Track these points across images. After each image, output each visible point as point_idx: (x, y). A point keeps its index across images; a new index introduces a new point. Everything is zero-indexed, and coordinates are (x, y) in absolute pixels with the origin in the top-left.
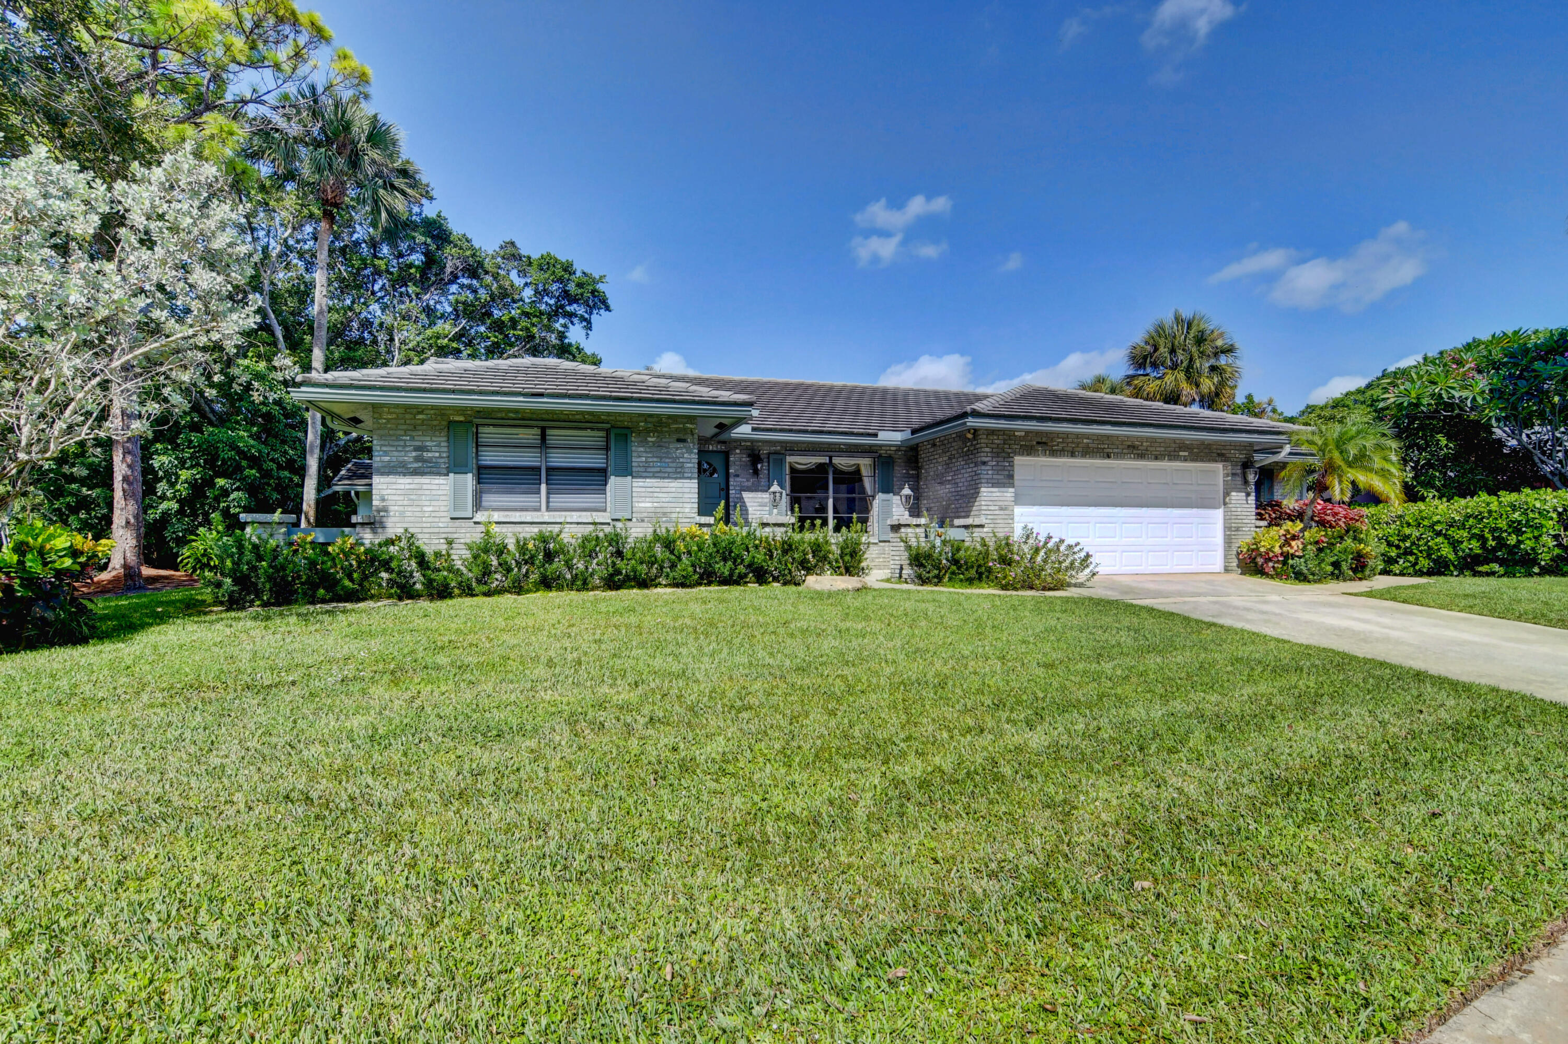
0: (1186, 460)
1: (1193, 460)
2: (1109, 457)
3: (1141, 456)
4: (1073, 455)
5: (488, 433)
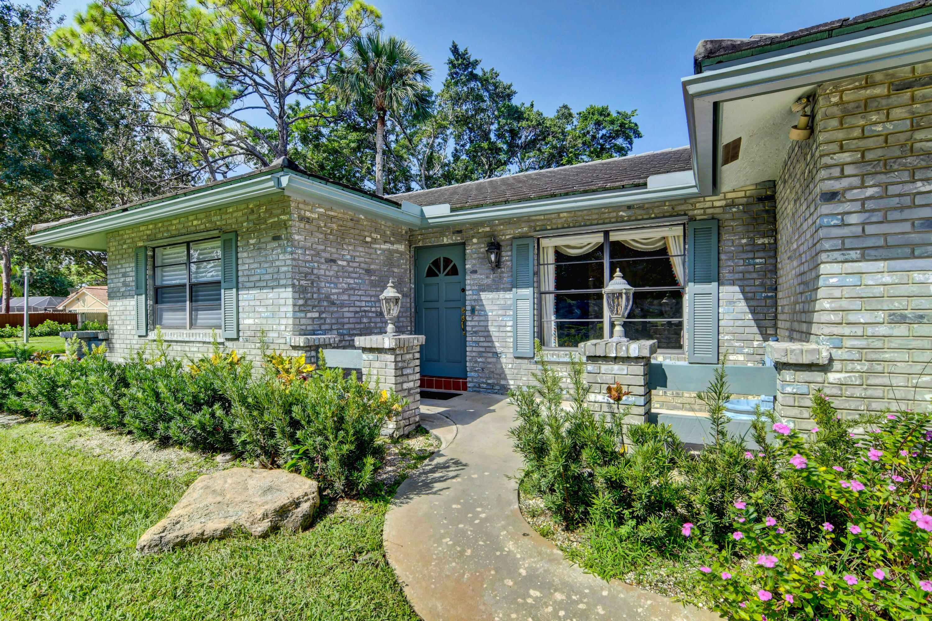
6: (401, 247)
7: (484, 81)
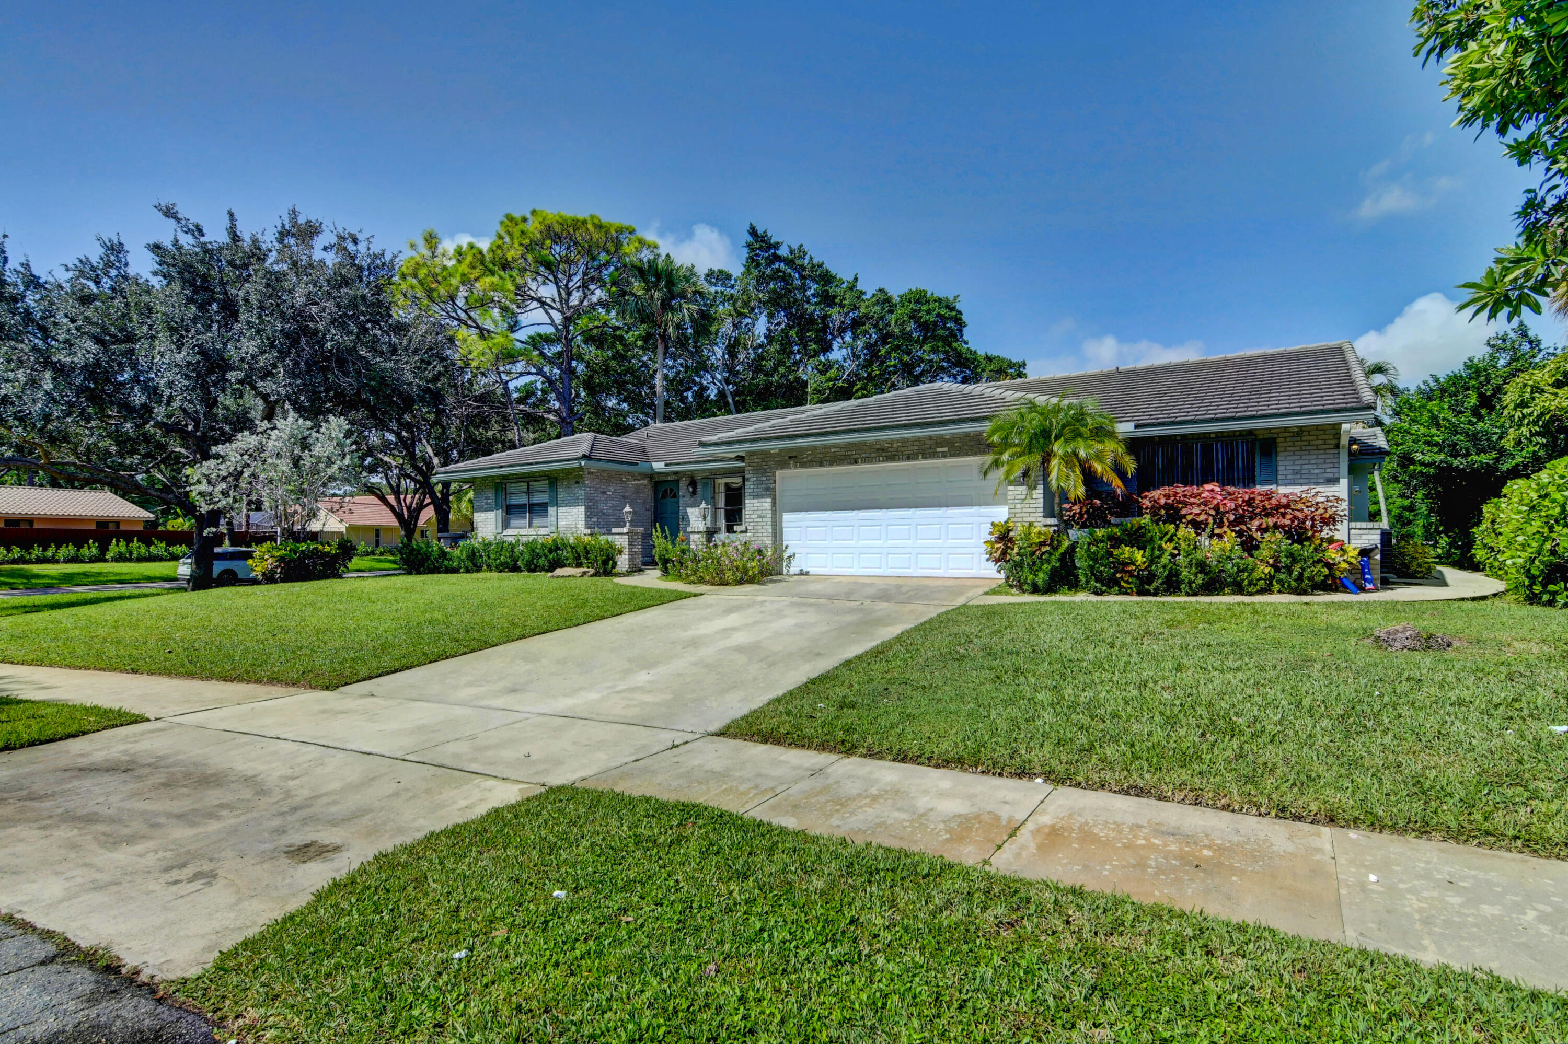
0: (944, 455)
1: (954, 455)
2: (856, 462)
3: (891, 458)
4: (821, 464)
5: (513, 487)
6: (645, 482)
7: (790, 262)
